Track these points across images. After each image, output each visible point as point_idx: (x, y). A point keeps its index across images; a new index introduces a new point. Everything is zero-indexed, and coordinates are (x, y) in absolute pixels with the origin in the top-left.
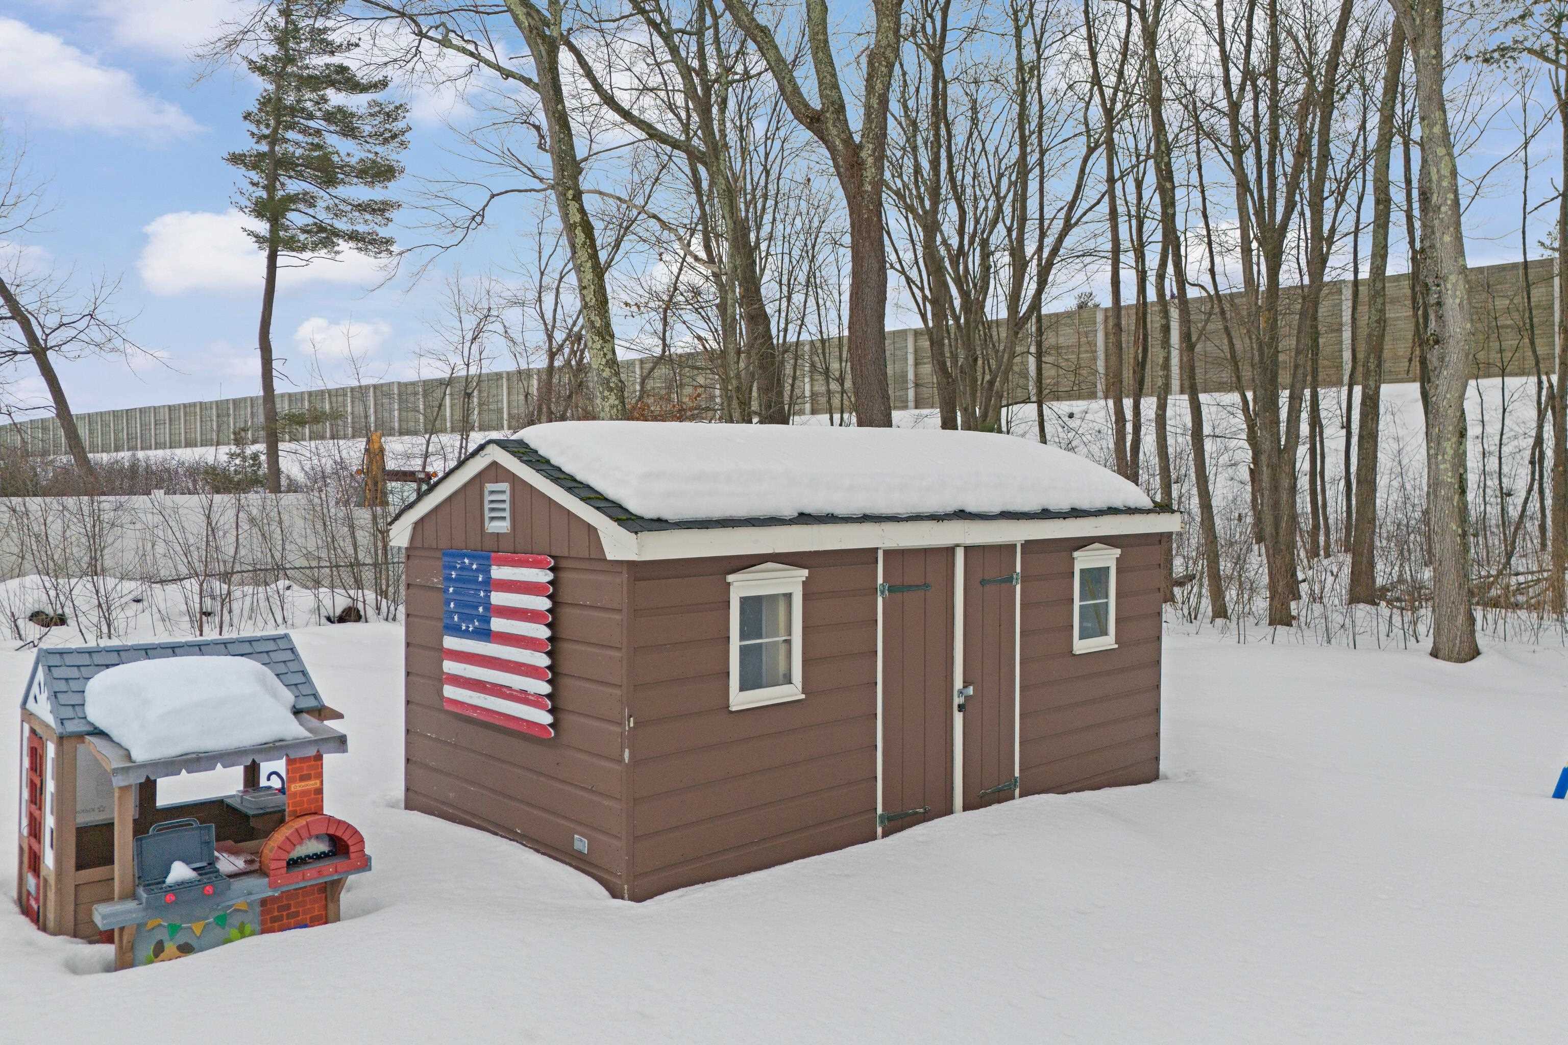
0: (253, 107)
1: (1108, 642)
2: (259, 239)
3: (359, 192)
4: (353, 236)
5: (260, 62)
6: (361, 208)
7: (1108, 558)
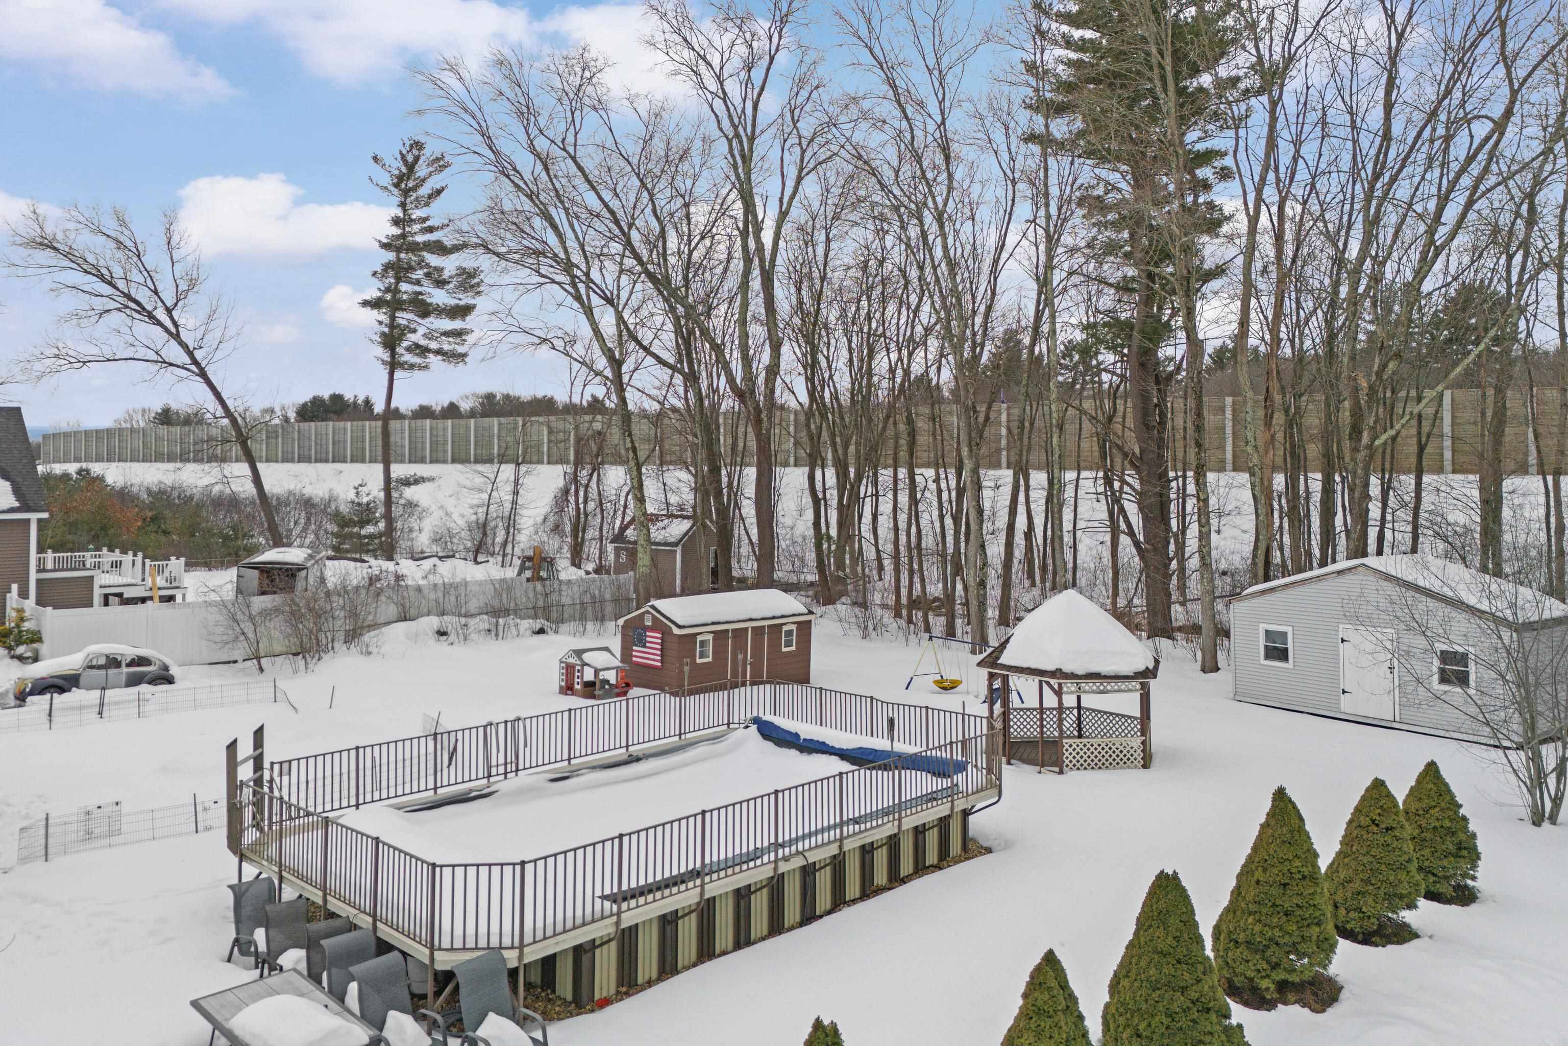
0: (379, 269)
1: (793, 648)
2: (384, 362)
3: (447, 324)
4: (439, 352)
5: (385, 241)
6: (446, 334)
7: (794, 627)
